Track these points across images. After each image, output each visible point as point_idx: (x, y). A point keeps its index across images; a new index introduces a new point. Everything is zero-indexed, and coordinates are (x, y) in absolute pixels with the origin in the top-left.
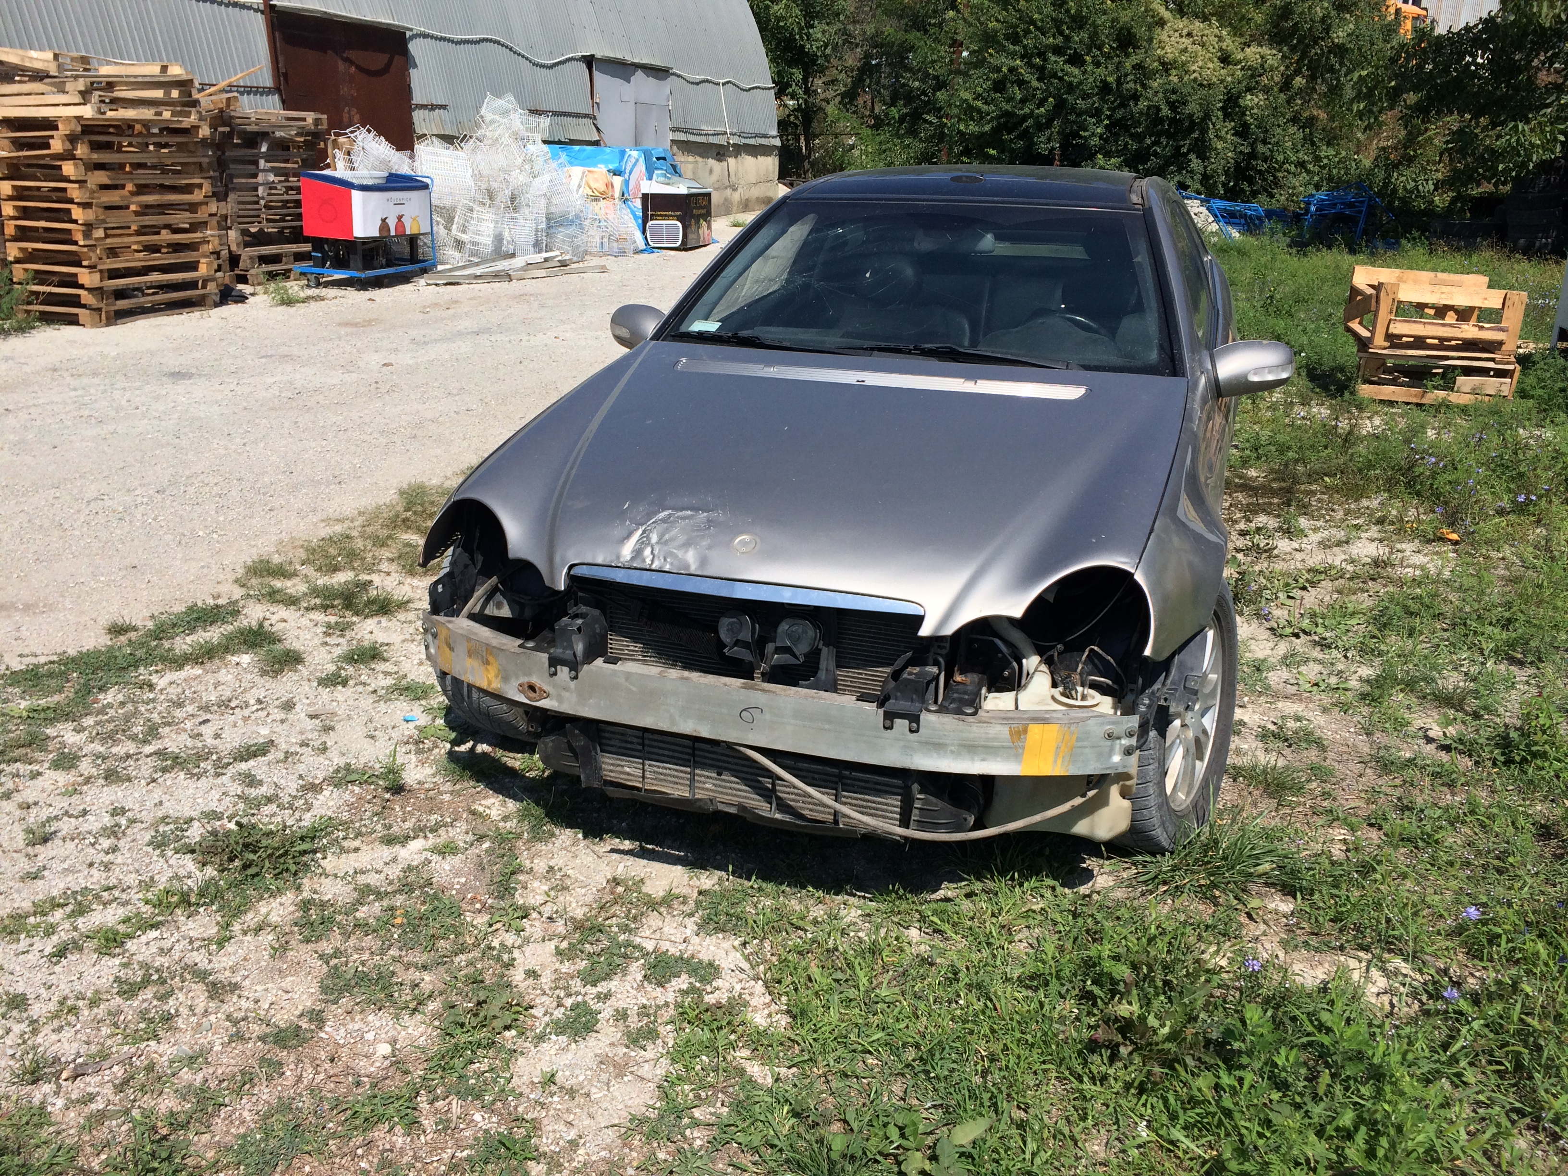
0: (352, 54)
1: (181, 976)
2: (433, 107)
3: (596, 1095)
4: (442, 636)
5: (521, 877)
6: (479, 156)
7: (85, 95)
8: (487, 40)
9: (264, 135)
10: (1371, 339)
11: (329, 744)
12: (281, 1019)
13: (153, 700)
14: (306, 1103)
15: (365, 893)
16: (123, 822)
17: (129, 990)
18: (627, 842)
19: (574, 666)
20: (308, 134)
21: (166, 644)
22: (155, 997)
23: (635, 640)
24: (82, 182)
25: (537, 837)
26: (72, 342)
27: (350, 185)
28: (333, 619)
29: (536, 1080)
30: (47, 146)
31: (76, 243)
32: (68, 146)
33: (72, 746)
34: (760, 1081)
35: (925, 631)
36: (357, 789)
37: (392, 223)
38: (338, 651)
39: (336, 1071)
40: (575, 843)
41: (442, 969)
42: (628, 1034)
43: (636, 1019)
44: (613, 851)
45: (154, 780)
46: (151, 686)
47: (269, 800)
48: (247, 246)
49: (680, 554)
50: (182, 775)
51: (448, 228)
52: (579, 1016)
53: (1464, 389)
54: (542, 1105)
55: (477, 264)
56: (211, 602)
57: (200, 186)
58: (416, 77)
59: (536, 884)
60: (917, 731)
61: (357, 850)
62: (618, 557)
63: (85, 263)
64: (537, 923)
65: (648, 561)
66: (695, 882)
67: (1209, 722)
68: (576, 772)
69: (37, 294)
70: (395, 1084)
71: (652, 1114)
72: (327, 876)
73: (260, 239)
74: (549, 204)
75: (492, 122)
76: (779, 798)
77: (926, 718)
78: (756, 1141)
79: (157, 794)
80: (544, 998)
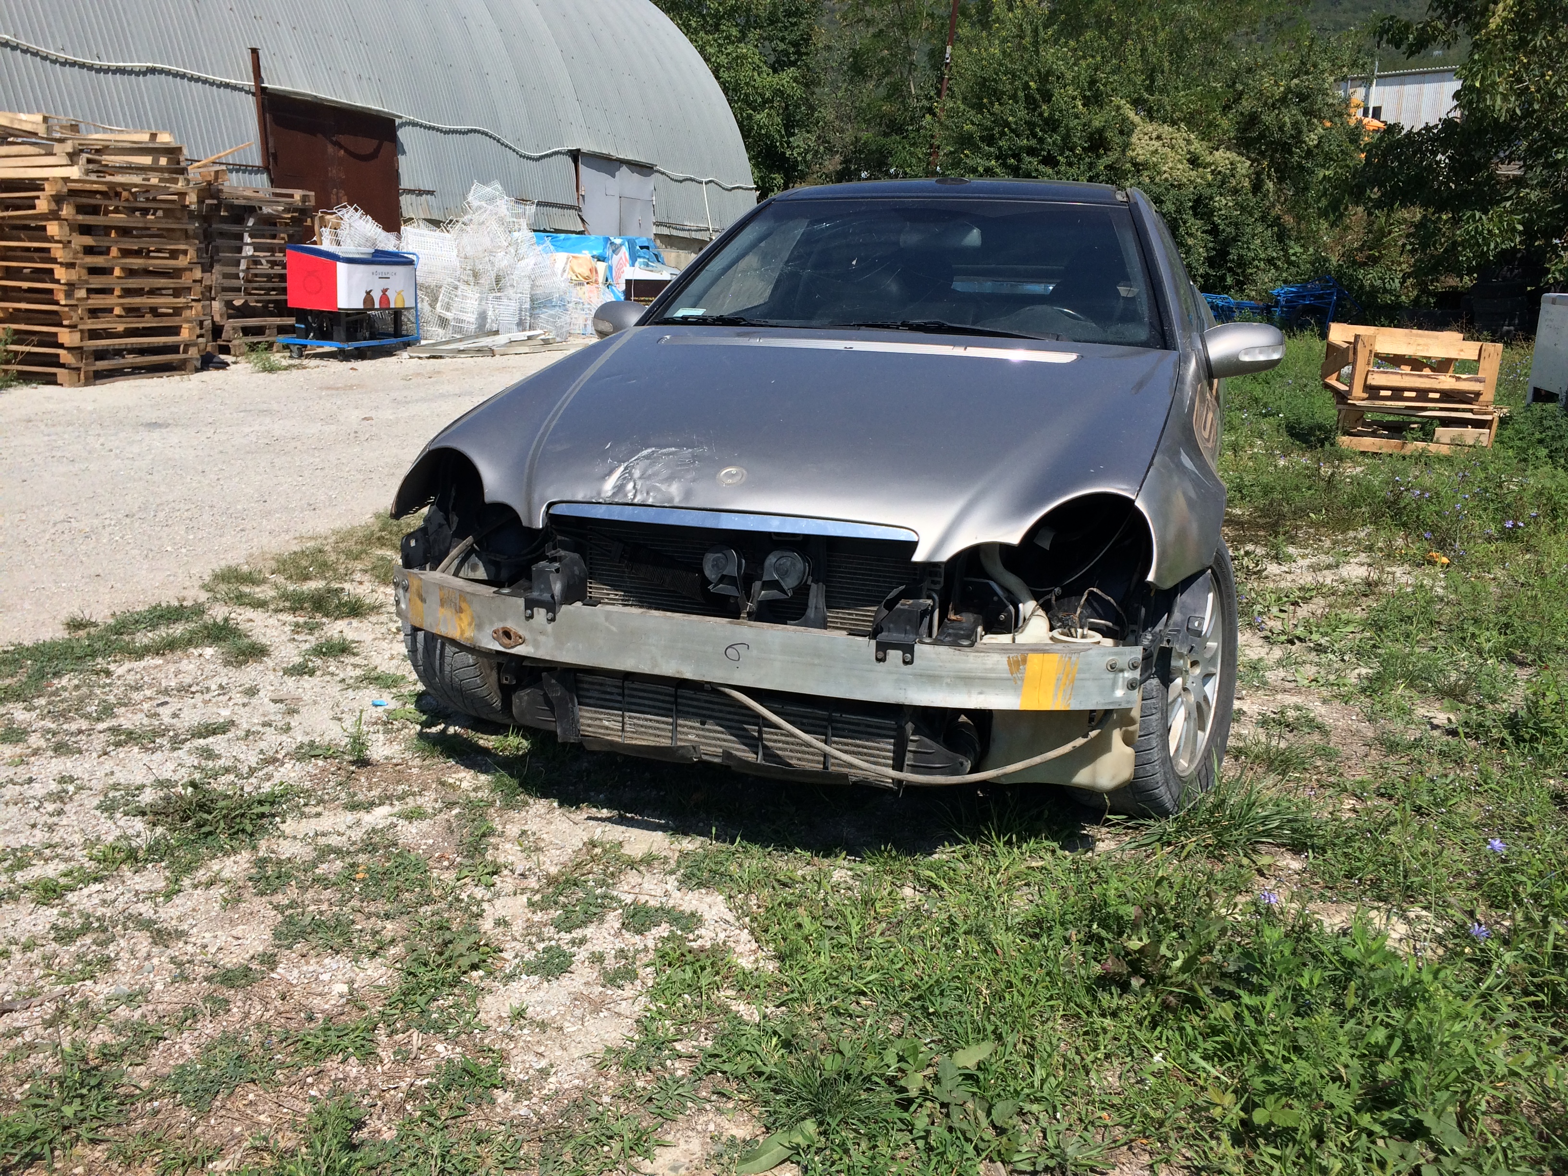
0: (342, 138)
1: (124, 924)
2: (420, 193)
3: (569, 1028)
4: (413, 589)
5: (492, 840)
6: (465, 239)
7: (73, 157)
8: (475, 131)
9: (251, 210)
10: (1349, 392)
11: (293, 724)
12: (231, 960)
13: (110, 685)
14: (255, 1037)
15: (325, 853)
16: (71, 788)
17: (65, 936)
18: (605, 811)
19: (551, 607)
20: (295, 210)
21: (127, 638)
22: (94, 942)
23: (615, 587)
24: (67, 244)
25: (509, 806)
26: (49, 398)
27: (335, 258)
28: (301, 620)
29: (504, 1015)
30: (33, 207)
31: (57, 303)
32: (54, 206)
33: (22, 722)
34: (745, 1017)
35: (919, 556)
36: (320, 763)
37: (377, 296)
38: (307, 646)
39: (287, 1008)
40: (551, 810)
41: (405, 918)
42: (604, 973)
43: (613, 961)
44: (589, 818)
45: (106, 754)
46: (108, 673)
47: (227, 770)
48: (230, 317)
49: (663, 487)
50: (136, 749)
51: (433, 306)
52: (552, 957)
53: (1443, 440)
54: (511, 1038)
55: (460, 340)
56: (176, 604)
57: (185, 252)
58: (404, 164)
59: (508, 846)
60: (911, 662)
61: (318, 815)
62: (599, 494)
63: (65, 323)
64: (509, 880)
65: (630, 495)
66: (676, 846)
67: (1211, 689)
68: (551, 727)
69: (16, 353)
70: (353, 1018)
71: (631, 1047)
72: (286, 838)
73: (244, 312)
74: (533, 287)
75: (480, 208)
76: (765, 747)
77: (920, 649)
78: (743, 1069)
79: (108, 765)
80: (514, 944)
